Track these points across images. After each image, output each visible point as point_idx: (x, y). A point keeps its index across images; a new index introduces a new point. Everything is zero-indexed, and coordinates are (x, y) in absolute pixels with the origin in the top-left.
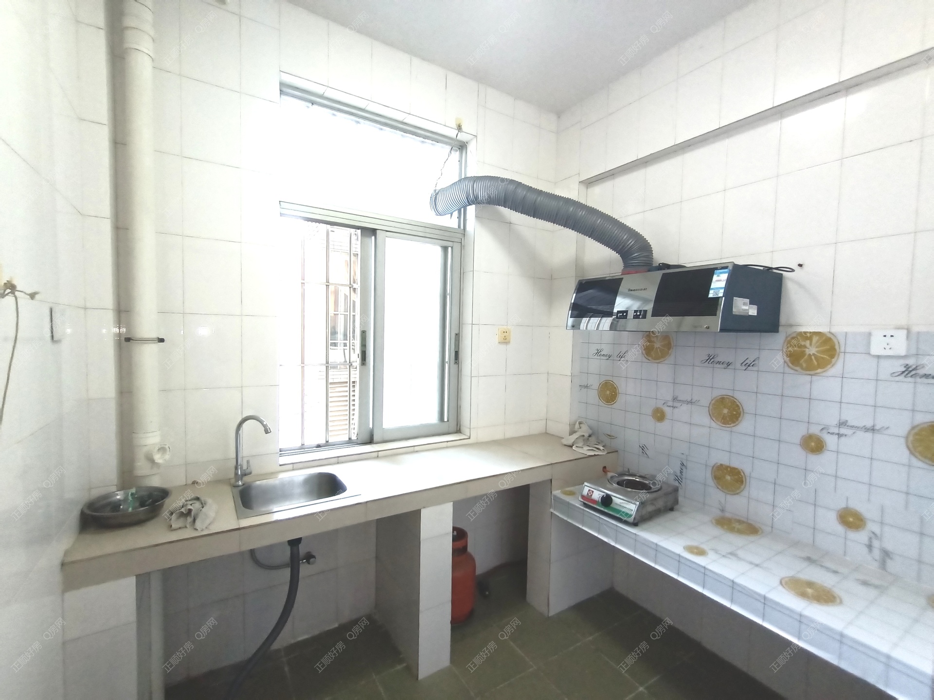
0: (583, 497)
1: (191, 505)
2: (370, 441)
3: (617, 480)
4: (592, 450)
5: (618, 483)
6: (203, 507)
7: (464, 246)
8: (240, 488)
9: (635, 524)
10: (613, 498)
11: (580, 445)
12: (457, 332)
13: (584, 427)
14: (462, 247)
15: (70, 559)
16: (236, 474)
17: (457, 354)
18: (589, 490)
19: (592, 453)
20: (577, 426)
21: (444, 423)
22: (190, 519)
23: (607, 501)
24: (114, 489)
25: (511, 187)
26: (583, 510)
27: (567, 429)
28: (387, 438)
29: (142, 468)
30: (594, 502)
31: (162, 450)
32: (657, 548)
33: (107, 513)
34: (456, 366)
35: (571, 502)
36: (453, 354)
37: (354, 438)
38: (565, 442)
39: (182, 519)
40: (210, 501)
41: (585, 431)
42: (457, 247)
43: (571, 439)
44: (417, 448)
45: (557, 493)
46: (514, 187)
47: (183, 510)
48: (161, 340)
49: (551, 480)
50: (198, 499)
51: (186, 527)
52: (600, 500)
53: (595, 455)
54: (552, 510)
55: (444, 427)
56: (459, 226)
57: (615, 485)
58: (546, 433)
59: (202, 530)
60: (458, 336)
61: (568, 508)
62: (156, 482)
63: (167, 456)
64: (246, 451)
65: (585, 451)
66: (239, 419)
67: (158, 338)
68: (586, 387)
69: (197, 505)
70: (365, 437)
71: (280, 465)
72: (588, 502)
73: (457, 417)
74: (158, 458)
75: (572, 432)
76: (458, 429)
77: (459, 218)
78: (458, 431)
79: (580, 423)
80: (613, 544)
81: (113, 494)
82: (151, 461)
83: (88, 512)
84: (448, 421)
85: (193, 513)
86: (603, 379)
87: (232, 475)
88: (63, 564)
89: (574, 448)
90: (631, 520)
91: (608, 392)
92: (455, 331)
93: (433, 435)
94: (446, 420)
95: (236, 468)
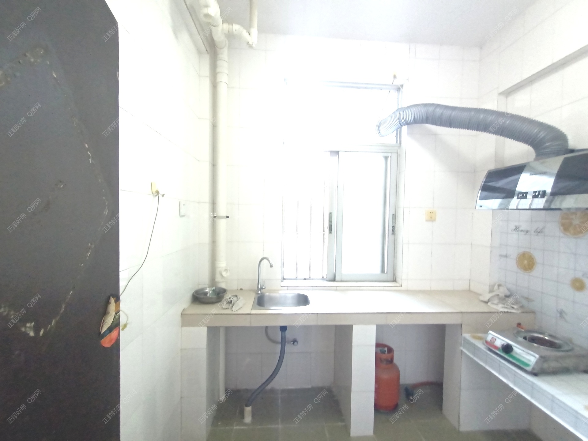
0: (487, 342)
1: (233, 298)
2: (334, 280)
3: (524, 335)
4: (506, 308)
5: (525, 338)
6: (238, 300)
7: (400, 155)
8: (259, 295)
9: (535, 374)
10: (514, 348)
11: (496, 301)
12: (394, 213)
13: (502, 289)
14: (398, 155)
15: (185, 313)
16: (258, 287)
17: (394, 227)
18: (493, 338)
19: (506, 310)
20: (496, 287)
21: (384, 274)
22: (231, 305)
23: (507, 349)
24: (206, 286)
25: (431, 109)
26: (486, 352)
27: (487, 289)
28: (344, 279)
29: (218, 279)
30: (496, 348)
31: (226, 270)
32: (553, 399)
33: (202, 296)
34: (393, 236)
35: (476, 344)
36: (391, 228)
37: (325, 277)
38: (482, 298)
39: (228, 305)
40: (241, 298)
41: (502, 292)
42: (394, 156)
43: (487, 297)
44: (361, 288)
45: (467, 336)
46: (434, 108)
47: (229, 300)
48: (228, 217)
49: (461, 325)
50: (236, 296)
51: (229, 309)
52: (501, 347)
53: (507, 312)
54: (462, 348)
55: (384, 277)
56: (397, 142)
57: (521, 339)
58: (470, 291)
59: (234, 311)
60: (394, 215)
61: (475, 349)
62: (223, 286)
63: (228, 274)
64: (263, 276)
65: (500, 308)
66: (260, 259)
67: (227, 216)
68: (506, 256)
69: (235, 299)
70: (331, 277)
71: (281, 286)
72: (491, 346)
73: (394, 270)
74: (224, 274)
75: (491, 291)
76: (394, 279)
77: (397, 136)
78: (395, 281)
79: (499, 286)
80: (511, 385)
81: (206, 288)
82: (221, 275)
83: (194, 294)
84: (387, 273)
85: (232, 303)
86: (521, 251)
87: (256, 288)
88: (182, 314)
89: (489, 304)
90: (529, 369)
91: (526, 262)
92: (393, 212)
93: (376, 281)
94: (386, 272)
95: (258, 284)
